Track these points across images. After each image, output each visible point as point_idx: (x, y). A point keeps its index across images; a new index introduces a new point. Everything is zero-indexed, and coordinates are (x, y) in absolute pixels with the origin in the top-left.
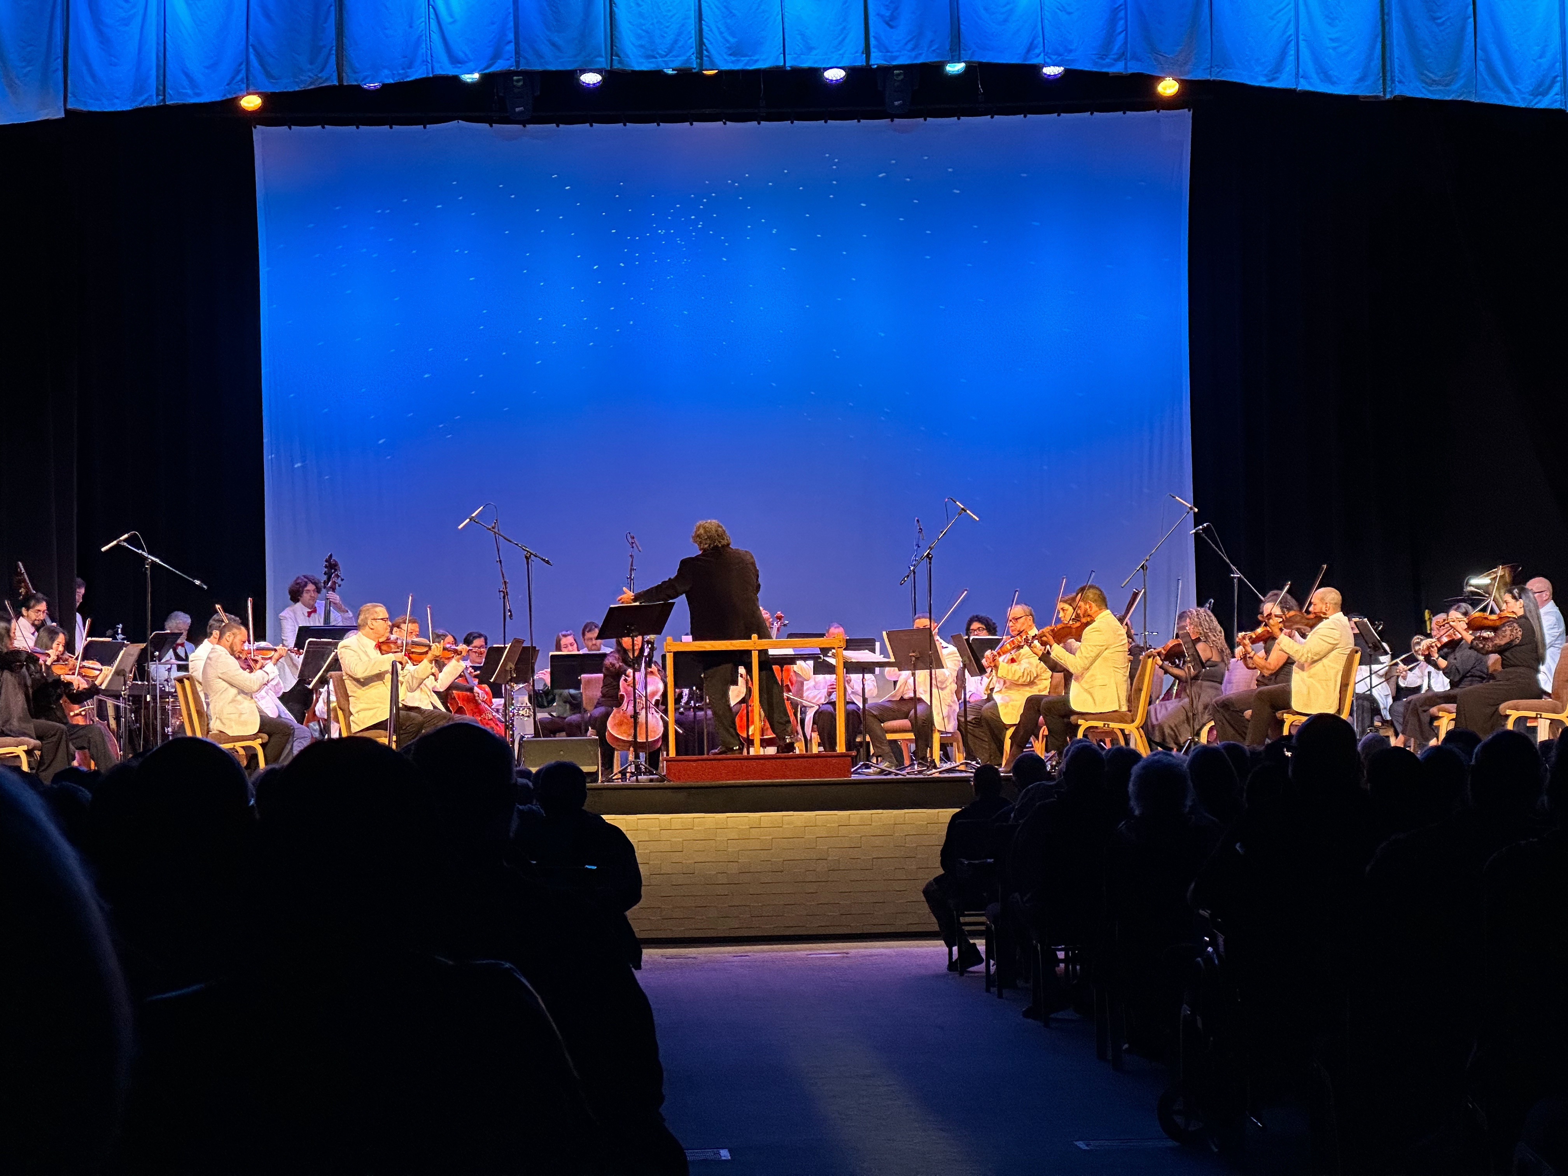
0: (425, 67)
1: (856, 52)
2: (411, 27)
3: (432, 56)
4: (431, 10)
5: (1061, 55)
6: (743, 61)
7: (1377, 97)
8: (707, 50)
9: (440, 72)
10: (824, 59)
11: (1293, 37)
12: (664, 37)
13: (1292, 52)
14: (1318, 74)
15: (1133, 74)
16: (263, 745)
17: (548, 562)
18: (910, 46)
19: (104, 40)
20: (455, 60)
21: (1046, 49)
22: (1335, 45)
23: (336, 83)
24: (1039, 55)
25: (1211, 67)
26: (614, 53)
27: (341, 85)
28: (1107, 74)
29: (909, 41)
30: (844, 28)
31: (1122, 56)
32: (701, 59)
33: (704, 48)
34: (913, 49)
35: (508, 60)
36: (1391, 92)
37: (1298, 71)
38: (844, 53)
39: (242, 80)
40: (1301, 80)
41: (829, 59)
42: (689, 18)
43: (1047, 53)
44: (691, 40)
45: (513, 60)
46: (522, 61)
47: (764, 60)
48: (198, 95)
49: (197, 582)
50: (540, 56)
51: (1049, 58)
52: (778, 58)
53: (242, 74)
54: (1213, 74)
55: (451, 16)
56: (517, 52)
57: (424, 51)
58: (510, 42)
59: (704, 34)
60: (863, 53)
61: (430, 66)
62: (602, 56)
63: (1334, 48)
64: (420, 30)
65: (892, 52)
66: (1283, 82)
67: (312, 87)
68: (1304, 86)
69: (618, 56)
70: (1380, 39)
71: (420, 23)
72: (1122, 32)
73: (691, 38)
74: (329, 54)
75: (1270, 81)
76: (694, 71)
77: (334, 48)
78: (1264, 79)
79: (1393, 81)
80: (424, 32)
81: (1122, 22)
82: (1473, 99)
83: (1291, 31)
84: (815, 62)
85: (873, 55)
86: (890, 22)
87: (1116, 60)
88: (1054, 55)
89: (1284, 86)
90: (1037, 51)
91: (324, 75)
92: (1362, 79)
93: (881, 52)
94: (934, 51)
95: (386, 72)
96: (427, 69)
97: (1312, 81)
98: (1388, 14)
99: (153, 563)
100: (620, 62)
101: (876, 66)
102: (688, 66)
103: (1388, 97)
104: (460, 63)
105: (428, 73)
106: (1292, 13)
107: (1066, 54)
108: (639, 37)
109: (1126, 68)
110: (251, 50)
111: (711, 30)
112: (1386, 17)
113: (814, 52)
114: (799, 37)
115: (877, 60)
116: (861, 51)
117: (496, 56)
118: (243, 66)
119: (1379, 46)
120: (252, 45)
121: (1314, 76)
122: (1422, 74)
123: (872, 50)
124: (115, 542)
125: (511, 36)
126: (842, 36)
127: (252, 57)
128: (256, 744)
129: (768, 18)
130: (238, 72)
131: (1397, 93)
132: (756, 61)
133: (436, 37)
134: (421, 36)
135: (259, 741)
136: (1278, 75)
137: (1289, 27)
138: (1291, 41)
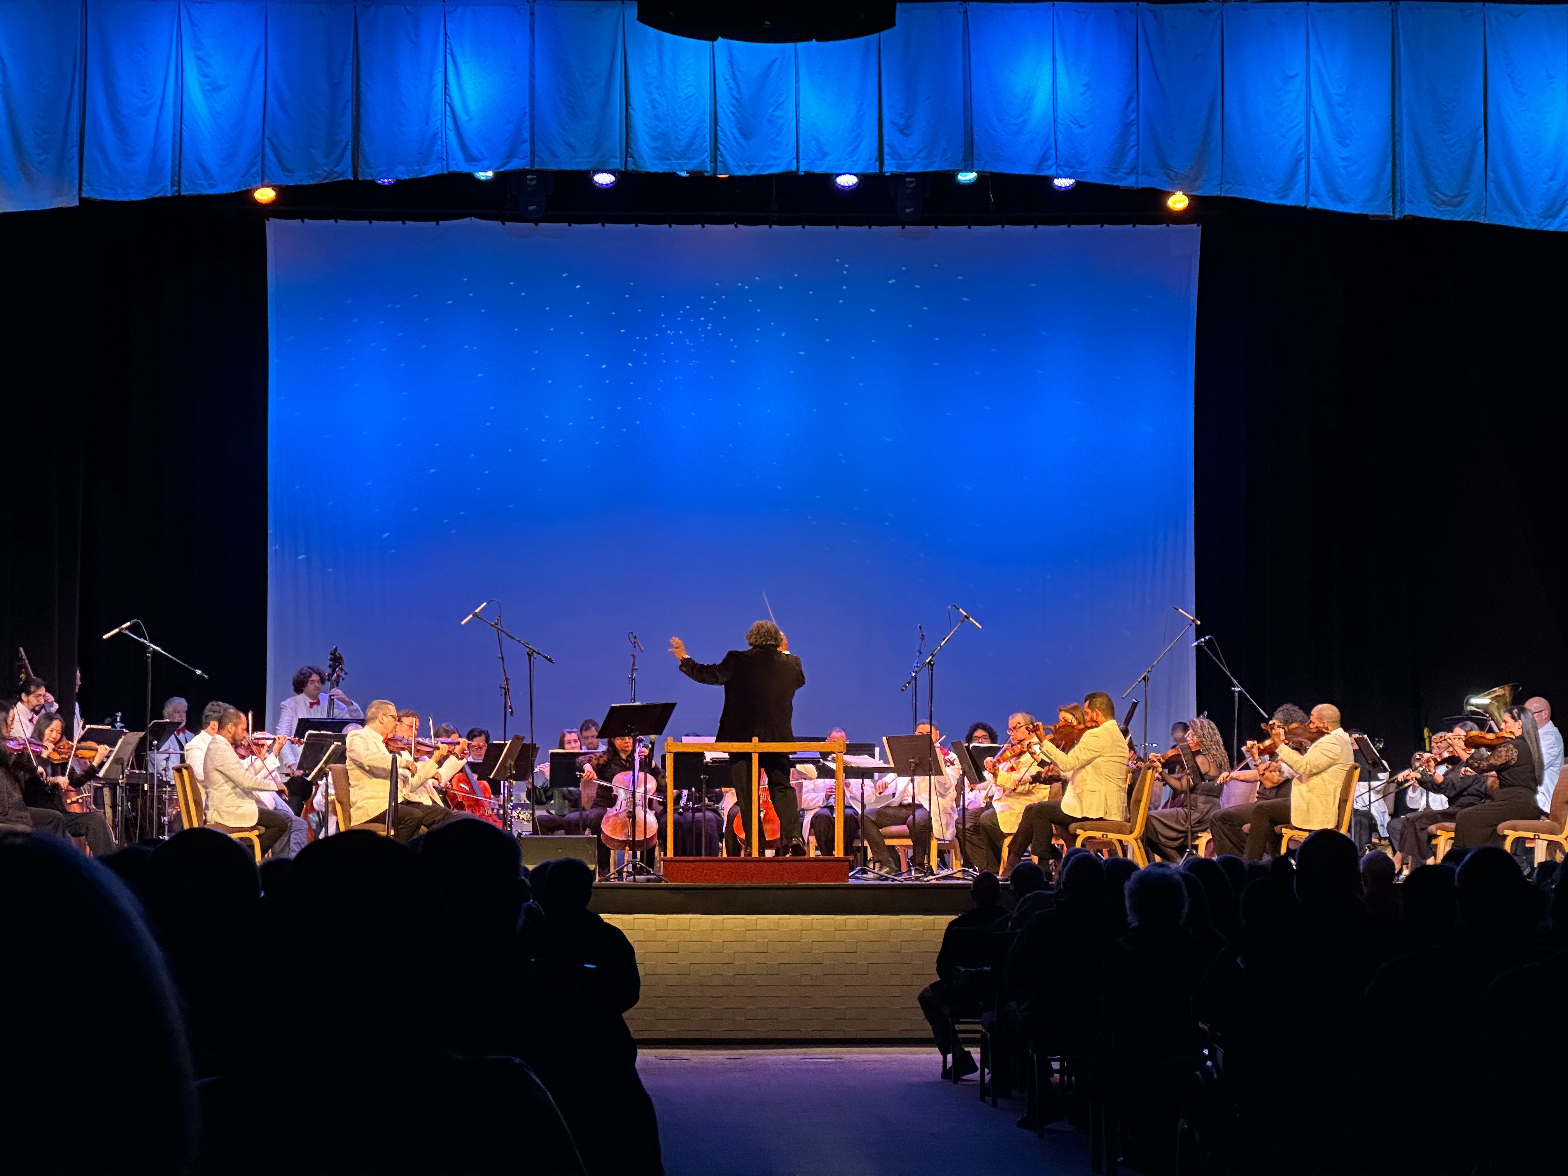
0: (439, 164)
1: (870, 159)
2: (427, 123)
3: (447, 153)
4: (448, 107)
5: (1072, 167)
6: (756, 166)
7: (1386, 216)
8: (721, 156)
9: (454, 169)
10: (838, 166)
11: (1303, 156)
12: (678, 139)
13: (1303, 170)
14: (1328, 192)
15: (1143, 188)
16: (258, 836)
17: (549, 660)
18: (922, 154)
19: (120, 130)
20: (470, 158)
21: (1058, 161)
22: (1345, 164)
23: (351, 178)
24: (1051, 167)
25: (1222, 183)
26: (629, 155)
27: (356, 180)
28: (1118, 187)
29: (921, 150)
30: (858, 135)
31: (1133, 170)
32: (716, 163)
33: (719, 153)
34: (926, 158)
35: (524, 159)
36: (1401, 212)
37: (1308, 189)
38: (857, 160)
39: (257, 173)
40: (1312, 198)
41: (843, 165)
42: (705, 122)
43: (1060, 165)
44: (705, 144)
45: (528, 159)
46: (537, 159)
47: (778, 165)
48: (212, 186)
49: (199, 672)
50: (554, 155)
51: (1061, 169)
52: (790, 162)
53: (257, 167)
54: (1223, 190)
55: (468, 114)
56: (532, 152)
57: (439, 148)
58: (526, 141)
59: (719, 139)
60: (876, 161)
61: (445, 162)
62: (616, 157)
63: (1345, 168)
64: (436, 126)
65: (906, 160)
66: (1292, 200)
67: (328, 181)
68: (1314, 203)
69: (632, 157)
70: (1390, 159)
71: (436, 121)
72: (1134, 146)
73: (705, 142)
74: (345, 149)
75: (1280, 198)
76: (706, 174)
77: (350, 143)
78: (1274, 197)
79: (1402, 201)
80: (440, 129)
81: (1134, 137)
82: (1482, 220)
83: (1302, 149)
84: (829, 168)
85: (886, 162)
86: (904, 131)
87: (1129, 173)
88: (1066, 167)
89: (1293, 204)
90: (1050, 163)
91: (339, 169)
92: (1371, 199)
93: (894, 159)
94: (947, 159)
95: (401, 168)
96: (442, 165)
97: (1322, 199)
98: (1399, 135)
99: (154, 651)
100: (635, 163)
101: (889, 174)
102: (701, 169)
103: (1397, 217)
104: (475, 161)
105: (443, 170)
106: (1304, 131)
107: (1078, 166)
108: (654, 139)
109: (1137, 182)
110: (267, 143)
111: (726, 135)
112: (1397, 138)
113: (828, 158)
114: (813, 142)
115: (890, 167)
116: (874, 159)
117: (511, 156)
118: (259, 158)
119: (1389, 165)
120: (268, 139)
121: (1324, 194)
122: (1433, 194)
123: (886, 157)
124: (116, 630)
125: (526, 136)
126: (856, 143)
127: (268, 150)
128: (253, 835)
129: (783, 124)
130: (254, 164)
131: (1406, 213)
132: (770, 166)
133: (451, 135)
134: (436, 134)
135: (256, 832)
136: (1288, 192)
137: (1300, 146)
138: (1301, 159)
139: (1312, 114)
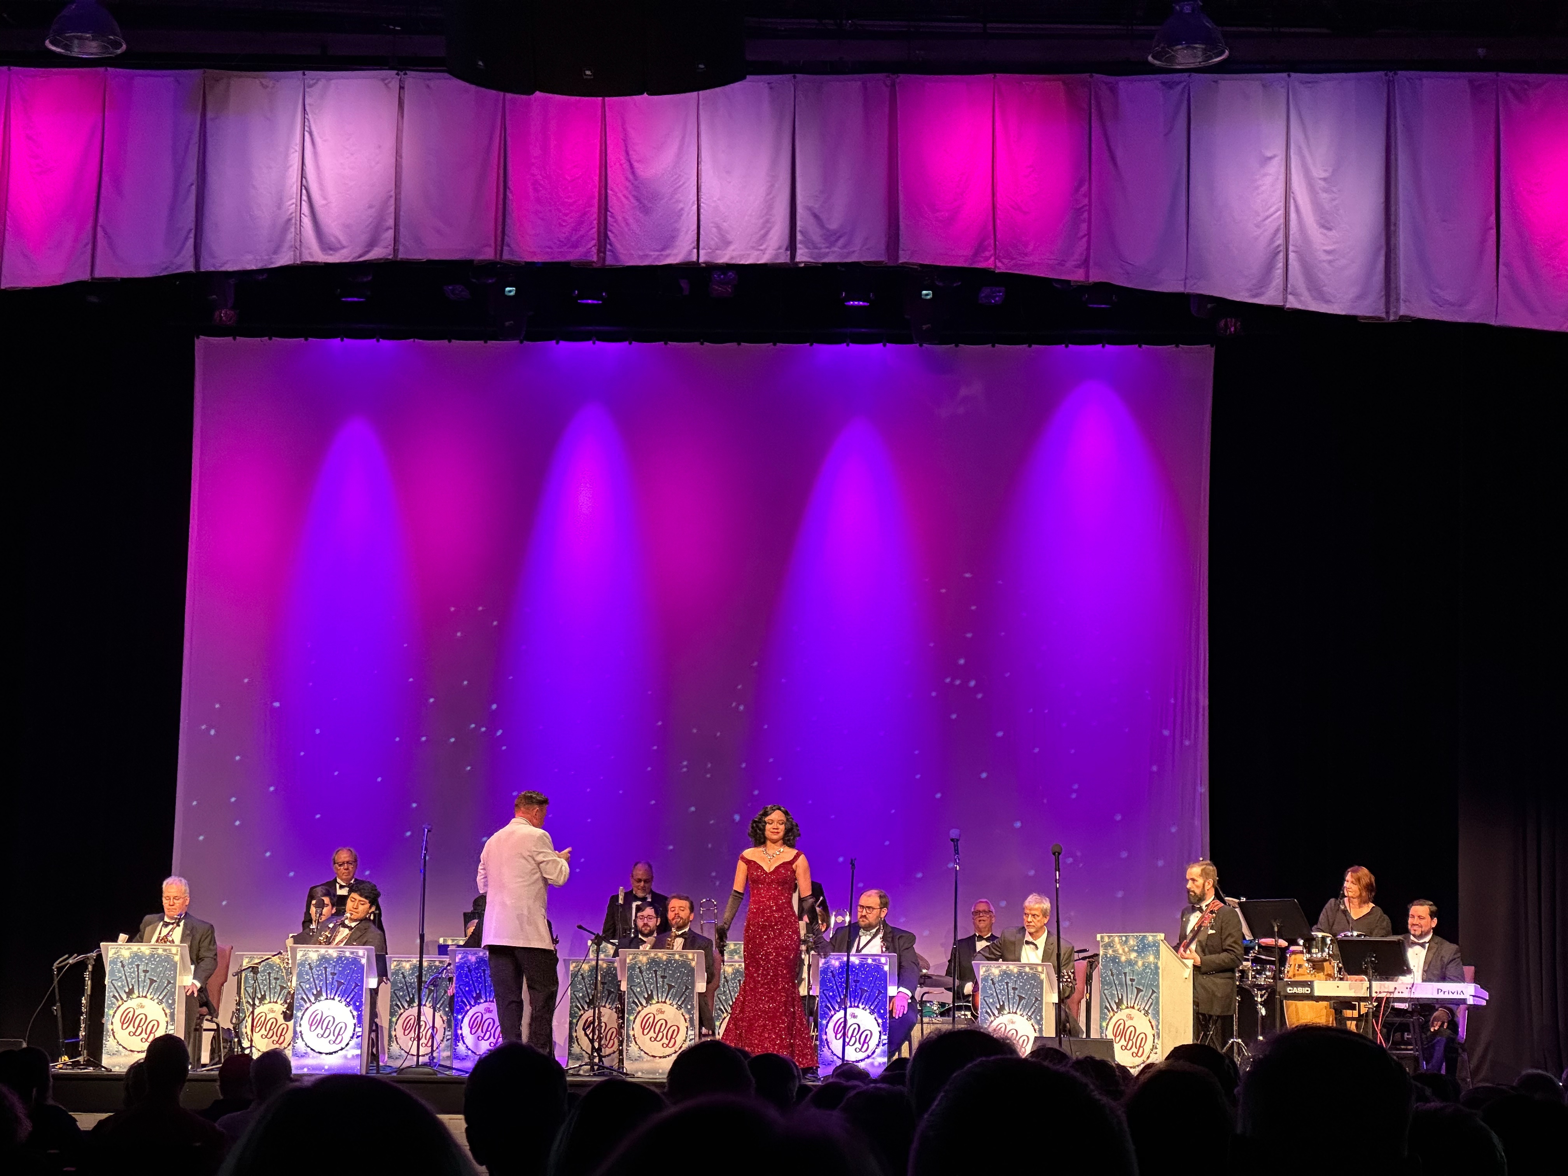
0: (292, 253)
1: (780, 248)
2: (279, 208)
3: (300, 241)
4: (304, 191)
5: (1012, 259)
6: (651, 256)
7: (1380, 318)
8: (611, 245)
9: (308, 258)
11: (1281, 248)
12: (561, 225)
13: (1281, 264)
14: (1309, 290)
15: (1096, 285)
18: (840, 243)
20: (327, 247)
21: (997, 252)
22: (1330, 258)
23: (192, 269)
24: (987, 259)
25: (1186, 278)
26: (506, 244)
27: (198, 272)
29: (839, 239)
31: (1083, 262)
32: (605, 253)
33: (608, 241)
34: (844, 247)
35: (387, 248)
36: (1396, 313)
37: (1287, 287)
38: (766, 249)
39: (85, 263)
40: (1290, 297)
41: (749, 255)
42: (592, 206)
43: (999, 256)
44: (592, 231)
45: (391, 248)
46: (401, 249)
47: (676, 255)
48: (36, 278)
50: (418, 243)
51: (1000, 261)
52: (691, 252)
53: (88, 257)
54: (1188, 286)
56: (396, 240)
57: (293, 235)
58: (390, 228)
59: (609, 227)
60: (787, 249)
61: (298, 252)
62: (490, 246)
63: (1330, 262)
64: (290, 211)
65: (821, 248)
66: (1269, 297)
67: (167, 273)
68: (1292, 303)
69: (509, 246)
70: (1383, 252)
71: (290, 205)
72: (1084, 236)
73: (594, 228)
74: (186, 238)
75: (1255, 296)
76: (594, 265)
77: (192, 231)
78: (1247, 294)
79: (1398, 300)
80: (294, 215)
81: (1084, 226)
82: (1493, 323)
83: (1280, 241)
84: (732, 258)
85: (799, 252)
86: (820, 215)
87: (1077, 267)
88: (1004, 258)
89: (1269, 303)
90: (987, 254)
91: (178, 260)
92: (1360, 297)
93: (808, 248)
94: (868, 249)
95: (250, 257)
96: (295, 255)
97: (1302, 298)
98: (1395, 224)
100: (511, 253)
101: (802, 265)
102: (587, 258)
103: (1392, 318)
104: (331, 249)
105: (295, 260)
106: (1282, 220)
107: (1019, 258)
109: (1087, 275)
110: (99, 230)
111: (617, 223)
112: (1392, 228)
113: (732, 247)
114: (714, 230)
115: (804, 257)
116: (785, 247)
117: (372, 244)
118: (90, 247)
119: (1382, 259)
120: (101, 226)
121: (1306, 293)
122: (1432, 292)
123: (799, 245)
125: (391, 222)
126: (762, 232)
127: (100, 238)
129: (682, 209)
130: (83, 253)
131: (1402, 313)
132: (668, 256)
133: (307, 222)
134: (290, 220)
136: (1263, 289)
137: (1278, 236)
138: (1279, 252)
139: (1292, 201)
